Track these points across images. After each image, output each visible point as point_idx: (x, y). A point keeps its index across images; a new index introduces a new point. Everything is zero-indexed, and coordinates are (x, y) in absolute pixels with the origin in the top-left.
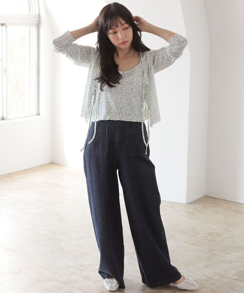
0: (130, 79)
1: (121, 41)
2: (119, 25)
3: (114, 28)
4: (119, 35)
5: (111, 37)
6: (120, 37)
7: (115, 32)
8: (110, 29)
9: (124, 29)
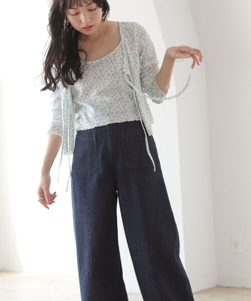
0: (112, 69)
1: (84, 25)
2: (84, 4)
3: (76, 7)
4: (82, 17)
5: (71, 18)
6: (83, 21)
7: (77, 14)
8: (70, 8)
9: (90, 10)
